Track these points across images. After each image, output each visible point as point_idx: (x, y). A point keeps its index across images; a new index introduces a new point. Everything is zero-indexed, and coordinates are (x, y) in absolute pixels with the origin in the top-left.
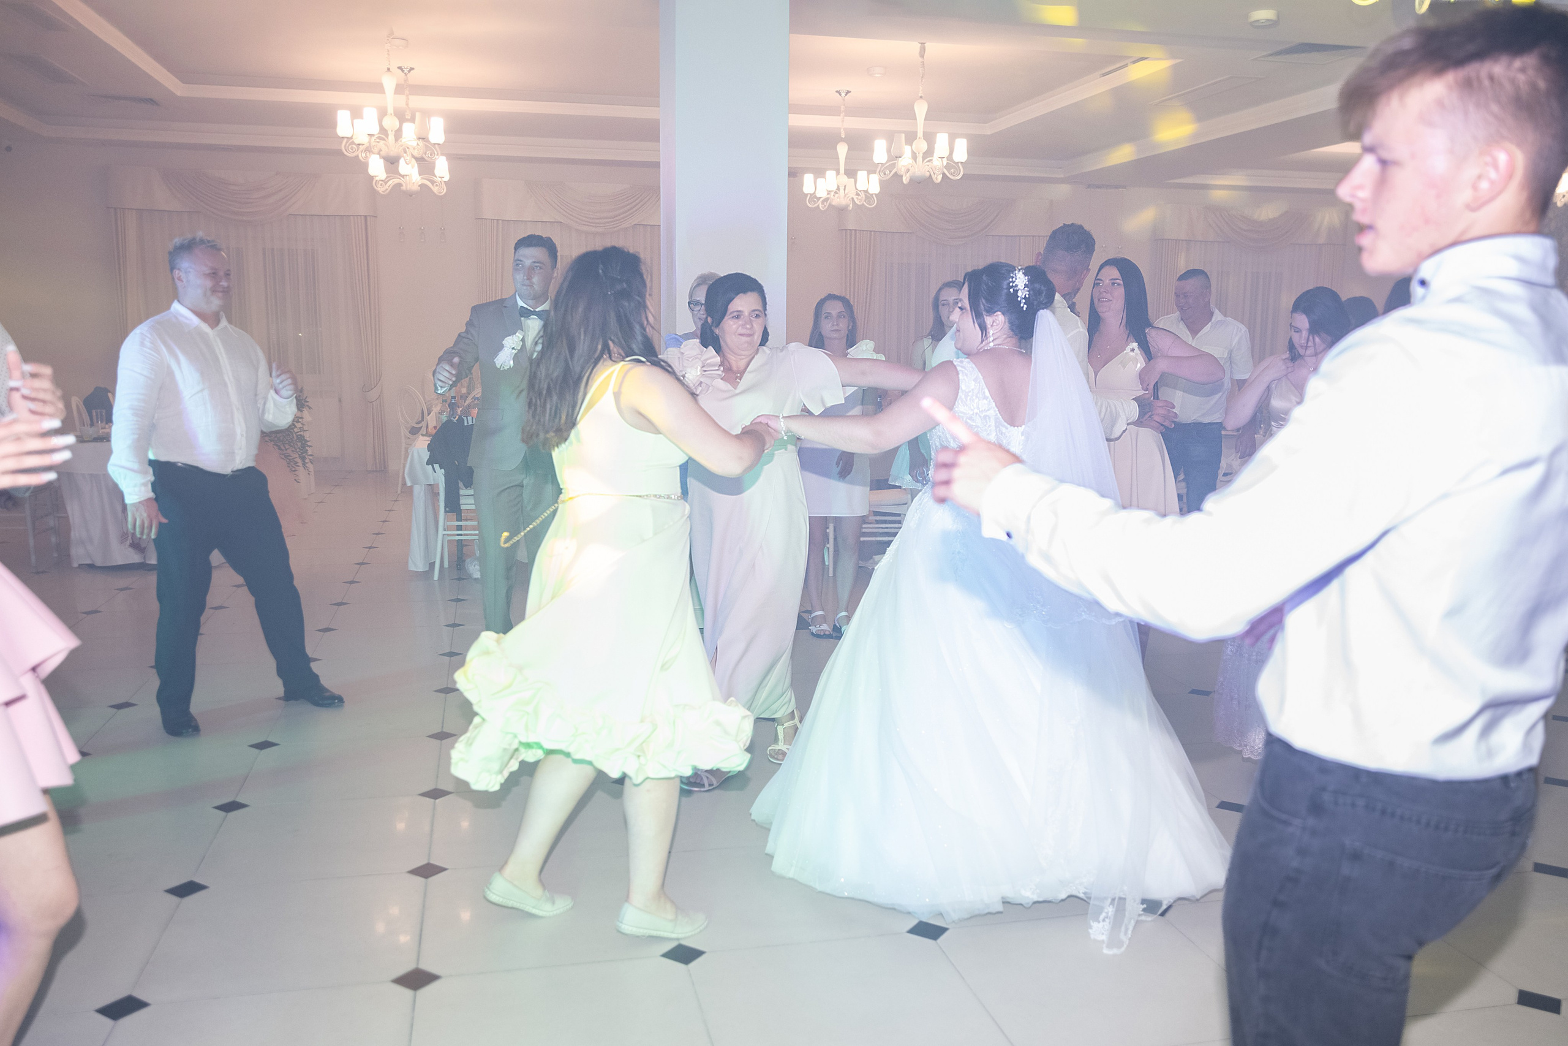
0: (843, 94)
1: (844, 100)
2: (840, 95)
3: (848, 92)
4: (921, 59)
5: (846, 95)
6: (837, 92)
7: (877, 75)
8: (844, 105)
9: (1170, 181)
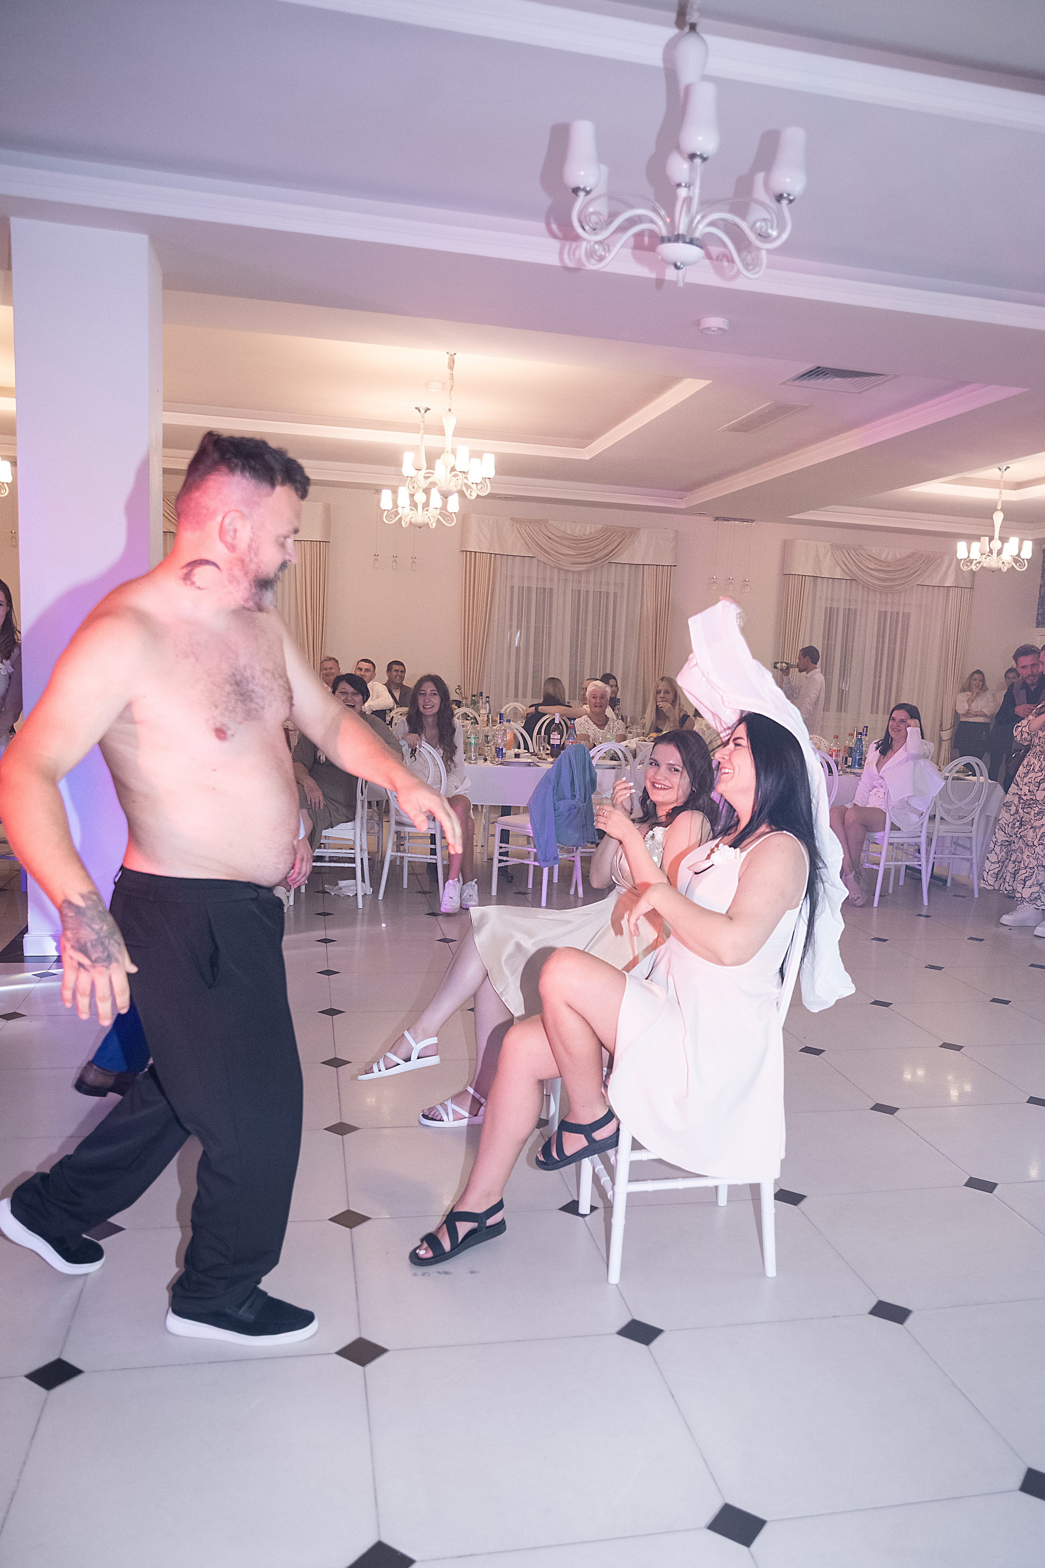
0: (423, 411)
1: (423, 417)
2: (420, 411)
3: (427, 410)
4: (449, 371)
5: (425, 412)
6: (416, 408)
7: (432, 390)
8: (423, 422)
9: (792, 517)
